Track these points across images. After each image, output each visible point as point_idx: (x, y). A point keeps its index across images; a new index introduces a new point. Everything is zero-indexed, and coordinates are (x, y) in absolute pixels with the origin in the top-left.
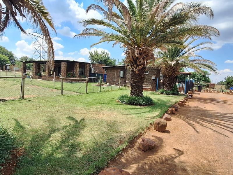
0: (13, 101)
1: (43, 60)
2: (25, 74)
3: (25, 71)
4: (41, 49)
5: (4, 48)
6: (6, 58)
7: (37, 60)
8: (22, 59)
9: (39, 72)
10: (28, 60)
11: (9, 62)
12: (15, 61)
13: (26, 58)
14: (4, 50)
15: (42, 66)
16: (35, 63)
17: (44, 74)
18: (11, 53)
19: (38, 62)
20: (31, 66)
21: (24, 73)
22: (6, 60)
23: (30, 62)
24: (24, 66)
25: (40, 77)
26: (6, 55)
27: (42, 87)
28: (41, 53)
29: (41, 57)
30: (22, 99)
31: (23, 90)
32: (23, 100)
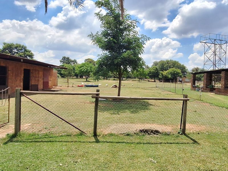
0: (169, 135)
1: (217, 69)
2: (195, 86)
3: (194, 83)
4: (214, 57)
5: (178, 62)
6: (179, 71)
7: (209, 70)
8: (193, 70)
9: (211, 83)
10: (199, 71)
11: (181, 74)
12: (186, 73)
13: (197, 69)
14: (177, 64)
15: (214, 76)
16: (206, 73)
17: (218, 85)
18: (183, 66)
19: (210, 71)
20: (202, 77)
21: (193, 86)
22: (179, 73)
23: (200, 73)
24: (193, 77)
25: (212, 90)
26: (179, 68)
27: (216, 107)
28: (215, 62)
29: (214, 66)
30: (182, 134)
31: (184, 119)
32: (183, 136)
